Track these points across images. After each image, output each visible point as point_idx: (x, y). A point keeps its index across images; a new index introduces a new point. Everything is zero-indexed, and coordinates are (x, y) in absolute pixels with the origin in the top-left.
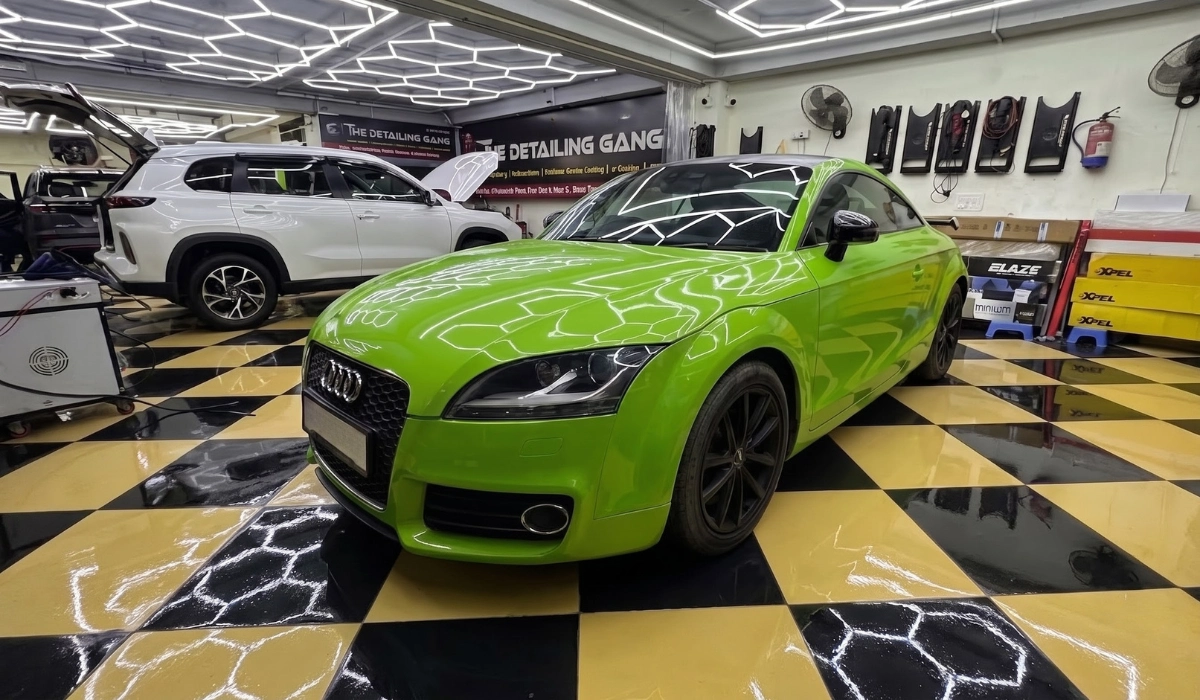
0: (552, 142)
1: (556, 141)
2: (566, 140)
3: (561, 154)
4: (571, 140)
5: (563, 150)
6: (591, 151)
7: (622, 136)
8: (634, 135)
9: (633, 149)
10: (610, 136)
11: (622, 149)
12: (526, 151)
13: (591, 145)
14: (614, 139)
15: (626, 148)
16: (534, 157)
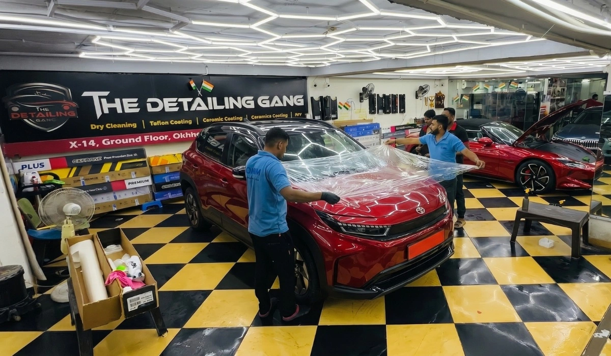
0: (209, 99)
1: (215, 99)
2: (226, 99)
3: (222, 107)
4: (231, 98)
5: (224, 105)
6: (252, 106)
7: (276, 98)
8: (285, 98)
9: (285, 105)
10: (267, 97)
11: (277, 105)
12: (175, 104)
13: (252, 103)
14: (271, 100)
15: (280, 104)
16: (186, 109)
